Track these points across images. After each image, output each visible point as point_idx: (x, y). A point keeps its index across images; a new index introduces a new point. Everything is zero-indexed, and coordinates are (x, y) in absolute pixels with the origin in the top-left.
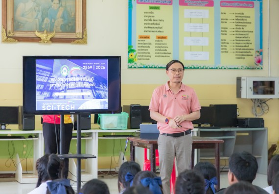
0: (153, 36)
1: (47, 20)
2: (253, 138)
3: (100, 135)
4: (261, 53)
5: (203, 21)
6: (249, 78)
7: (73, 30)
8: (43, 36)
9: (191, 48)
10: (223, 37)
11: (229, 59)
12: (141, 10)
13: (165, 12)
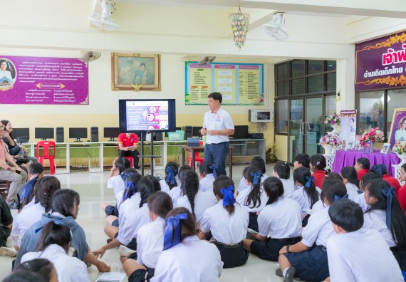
0: (200, 86)
1: (138, 78)
2: (257, 145)
3: (168, 143)
4: (263, 96)
5: (228, 77)
6: (256, 111)
7: (153, 83)
8: (135, 87)
10: (241, 87)
11: (244, 99)
12: (192, 71)
13: (206, 72)
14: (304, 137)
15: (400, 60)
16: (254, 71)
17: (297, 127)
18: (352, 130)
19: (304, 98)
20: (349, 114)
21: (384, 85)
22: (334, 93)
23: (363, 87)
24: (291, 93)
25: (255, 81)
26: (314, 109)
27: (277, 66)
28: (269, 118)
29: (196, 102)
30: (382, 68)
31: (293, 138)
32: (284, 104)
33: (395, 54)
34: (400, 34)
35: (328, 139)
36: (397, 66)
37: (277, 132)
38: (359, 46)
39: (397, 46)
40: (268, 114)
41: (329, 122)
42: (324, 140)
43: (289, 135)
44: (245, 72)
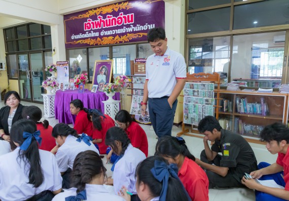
14: (30, 80)
15: (97, 27)
17: (25, 74)
18: (66, 76)
19: (29, 54)
20: (63, 64)
21: (87, 45)
22: (51, 50)
23: (70, 46)
24: (18, 49)
26: (36, 62)
28: (2, 68)
30: (84, 33)
31: (22, 82)
32: (13, 58)
33: (92, 23)
34: (95, 9)
35: (48, 83)
36: (95, 31)
37: (10, 77)
38: (66, 17)
39: (94, 17)
40: (1, 64)
41: (49, 70)
42: (46, 83)
43: (19, 79)
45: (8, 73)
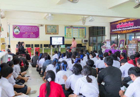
0: (69, 33)
1: (52, 31)
2: (84, 49)
3: (61, 48)
4: (86, 36)
5: (76, 31)
6: (84, 40)
7: (56, 32)
8: (52, 33)
9: (75, 35)
10: (80, 33)
11: (81, 37)
12: (67, 29)
13: (71, 29)
14: (97, 47)
15: (121, 27)
16: (83, 29)
17: (95, 44)
18: (109, 45)
19: (97, 36)
20: (108, 41)
21: (117, 33)
22: (105, 35)
23: (112, 34)
24: (93, 35)
25: (84, 32)
26: (99, 39)
27: (89, 28)
28: (87, 42)
29: (68, 37)
30: (117, 29)
31: (94, 47)
32: (91, 38)
33: (120, 25)
34: (121, 20)
35: (103, 47)
36: (120, 28)
37: (89, 46)
38: (111, 23)
39: (120, 24)
40: (87, 41)
41: (104, 42)
42: (102, 47)
43: (93, 46)
44: (81, 29)
45: (89, 44)
